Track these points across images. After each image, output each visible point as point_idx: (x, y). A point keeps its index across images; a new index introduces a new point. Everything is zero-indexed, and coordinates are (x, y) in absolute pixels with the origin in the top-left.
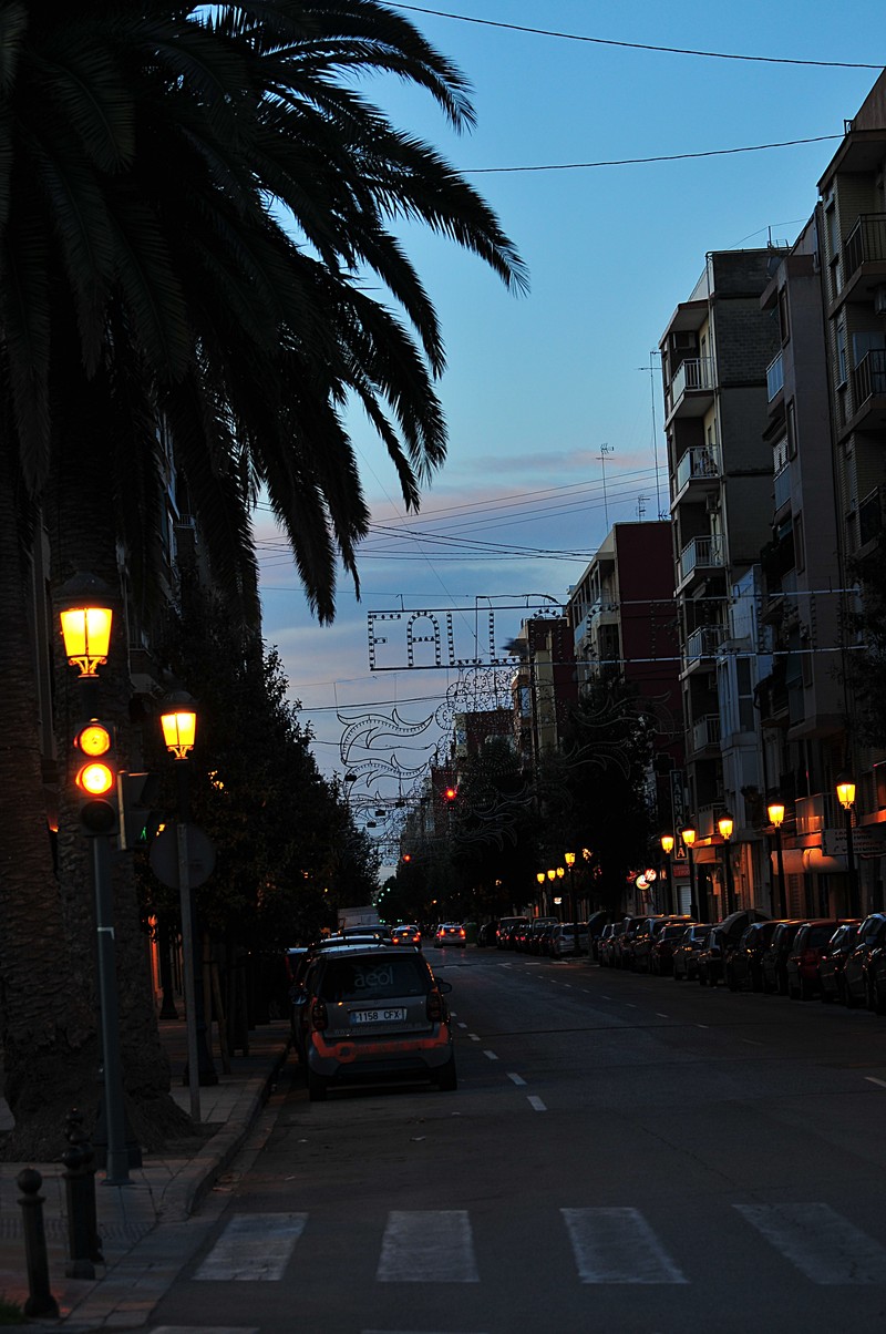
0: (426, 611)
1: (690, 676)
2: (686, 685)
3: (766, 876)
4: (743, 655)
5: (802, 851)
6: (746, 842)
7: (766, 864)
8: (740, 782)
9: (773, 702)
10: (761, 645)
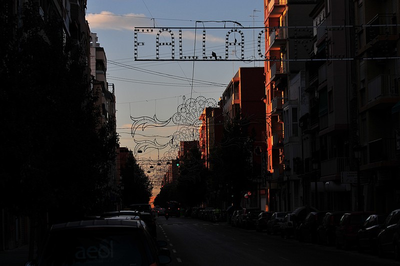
0: (167, 29)
1: (271, 116)
3: (301, 194)
4: (295, 106)
5: (324, 182)
6: (292, 180)
7: (301, 189)
8: (292, 156)
9: (310, 122)
10: (302, 102)
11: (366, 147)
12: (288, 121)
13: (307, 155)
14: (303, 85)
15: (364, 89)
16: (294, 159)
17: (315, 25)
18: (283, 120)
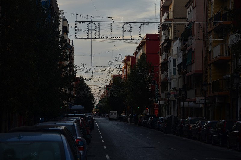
1: (162, 63)
2: (160, 65)
3: (176, 108)
4: (175, 58)
5: (188, 102)
6: (172, 100)
7: (177, 105)
8: (172, 87)
9: (182, 68)
10: (179, 56)
11: (211, 83)
12: (171, 66)
13: (180, 86)
14: (180, 47)
15: (211, 51)
16: (173, 88)
17: (188, 13)
18: (168, 66)
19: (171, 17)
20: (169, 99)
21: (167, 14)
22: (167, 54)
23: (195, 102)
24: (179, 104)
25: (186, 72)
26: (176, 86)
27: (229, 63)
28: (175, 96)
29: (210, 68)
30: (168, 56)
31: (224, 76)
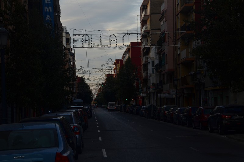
1: (143, 64)
2: (142, 66)
3: (155, 99)
4: (153, 60)
5: (164, 94)
6: (152, 93)
7: (155, 97)
8: (151, 82)
9: (159, 67)
10: (156, 58)
11: (180, 79)
12: (150, 67)
13: (158, 82)
14: (157, 51)
15: (179, 54)
16: (152, 84)
17: (161, 25)
18: (148, 66)
19: (149, 28)
20: (149, 92)
21: (146, 26)
22: (147, 57)
23: (169, 93)
24: (157, 96)
25: (162, 71)
26: (155, 82)
27: (193, 63)
28: (154, 90)
29: (180, 67)
30: (147, 59)
31: (190, 73)
